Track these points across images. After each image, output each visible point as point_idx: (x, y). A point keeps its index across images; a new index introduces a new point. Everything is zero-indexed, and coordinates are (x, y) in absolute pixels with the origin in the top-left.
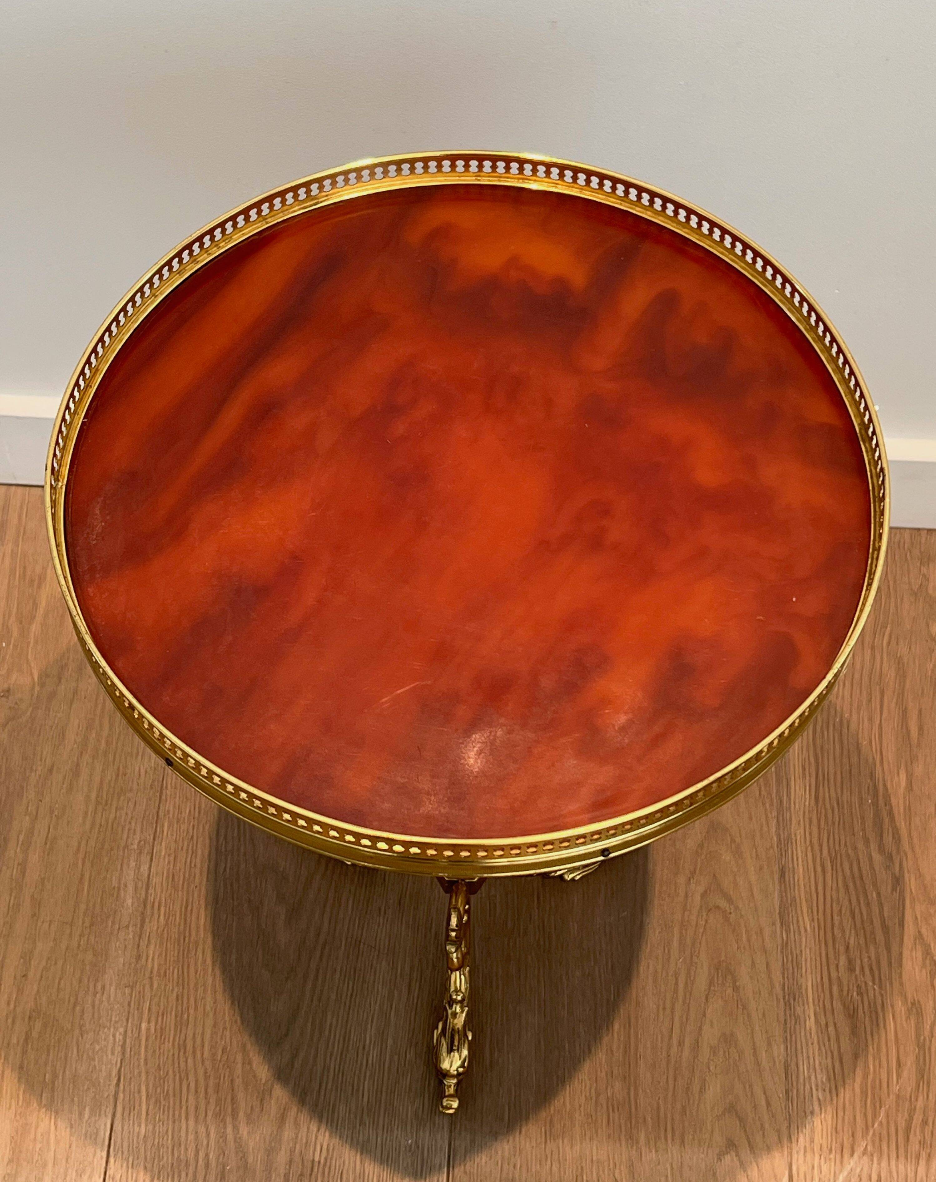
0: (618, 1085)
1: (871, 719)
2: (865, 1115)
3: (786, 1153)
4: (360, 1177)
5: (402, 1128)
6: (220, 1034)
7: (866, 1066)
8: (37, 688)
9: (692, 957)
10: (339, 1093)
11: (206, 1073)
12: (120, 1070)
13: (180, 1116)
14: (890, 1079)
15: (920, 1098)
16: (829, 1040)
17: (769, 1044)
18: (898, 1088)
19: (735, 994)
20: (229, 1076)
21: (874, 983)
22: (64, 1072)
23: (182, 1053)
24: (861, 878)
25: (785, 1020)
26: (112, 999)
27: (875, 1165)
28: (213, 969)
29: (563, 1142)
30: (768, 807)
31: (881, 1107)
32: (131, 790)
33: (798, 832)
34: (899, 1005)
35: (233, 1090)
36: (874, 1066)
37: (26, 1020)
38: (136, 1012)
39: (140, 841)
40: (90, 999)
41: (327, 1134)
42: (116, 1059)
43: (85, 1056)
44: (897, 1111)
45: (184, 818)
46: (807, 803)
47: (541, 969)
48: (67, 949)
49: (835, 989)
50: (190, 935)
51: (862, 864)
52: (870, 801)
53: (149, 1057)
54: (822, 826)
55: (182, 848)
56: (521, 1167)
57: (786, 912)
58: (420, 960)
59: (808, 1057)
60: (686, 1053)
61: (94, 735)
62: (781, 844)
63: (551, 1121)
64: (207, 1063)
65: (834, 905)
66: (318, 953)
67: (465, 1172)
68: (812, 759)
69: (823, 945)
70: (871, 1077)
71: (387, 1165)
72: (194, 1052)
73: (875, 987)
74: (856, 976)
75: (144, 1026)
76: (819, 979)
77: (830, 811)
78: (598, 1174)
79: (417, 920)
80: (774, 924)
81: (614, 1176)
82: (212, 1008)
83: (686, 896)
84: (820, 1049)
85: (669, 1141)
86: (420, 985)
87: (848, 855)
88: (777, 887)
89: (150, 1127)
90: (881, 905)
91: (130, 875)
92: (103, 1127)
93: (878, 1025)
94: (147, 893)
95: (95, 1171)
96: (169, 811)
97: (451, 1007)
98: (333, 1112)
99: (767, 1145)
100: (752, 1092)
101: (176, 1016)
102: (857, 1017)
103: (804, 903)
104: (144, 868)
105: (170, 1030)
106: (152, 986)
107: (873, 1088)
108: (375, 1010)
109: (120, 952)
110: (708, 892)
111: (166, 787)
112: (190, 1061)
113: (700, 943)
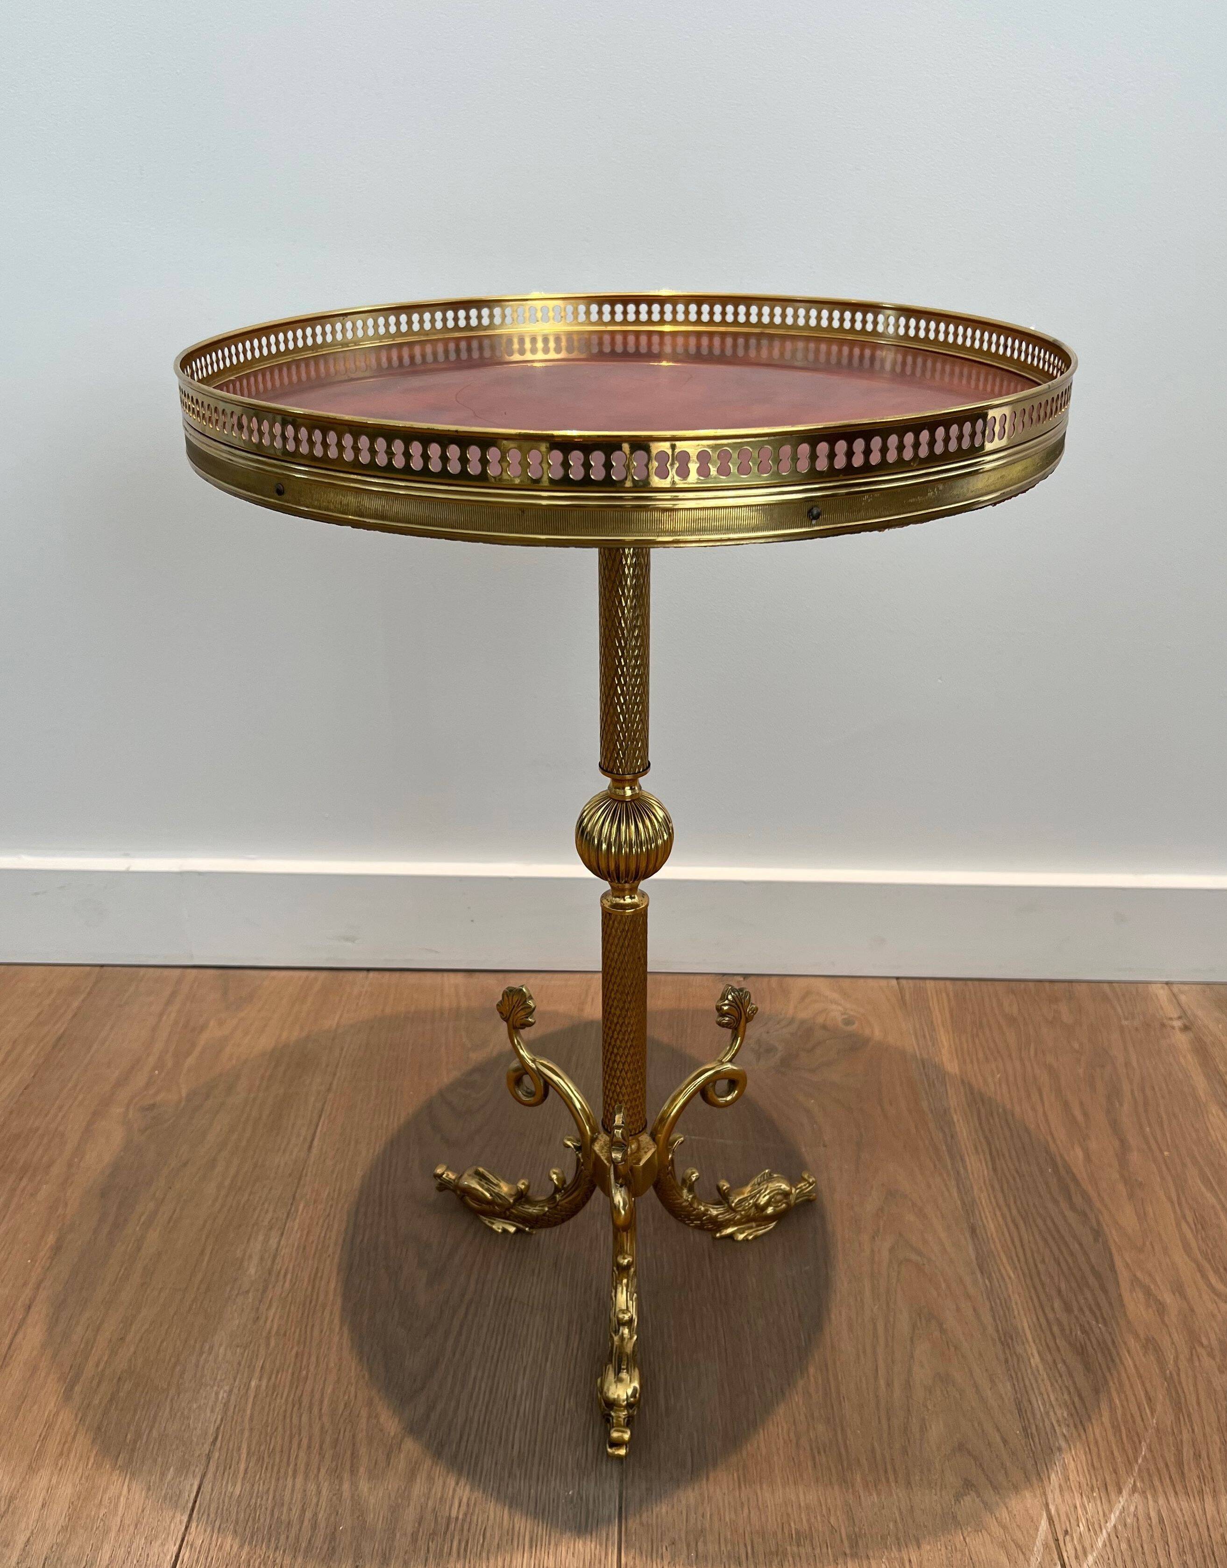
0: (821, 1427)
1: (1034, 1109)
2: (1124, 1450)
3: (1038, 1493)
4: (508, 1534)
7: (1111, 1401)
8: (183, 1103)
9: (888, 1304)
10: (484, 1444)
11: (322, 1427)
12: (218, 1428)
13: (286, 1473)
14: (1143, 1414)
15: (1185, 1432)
16: (1061, 1376)
17: (992, 1381)
18: (1155, 1421)
19: (944, 1338)
20: (350, 1431)
21: (1097, 1322)
22: (151, 1431)
23: (296, 1408)
24: (1058, 1231)
25: (1006, 1361)
26: (220, 1358)
27: (1151, 1502)
28: (341, 1328)
29: (761, 1488)
30: (945, 1175)
31: (1140, 1442)
33: (982, 1198)
34: (1132, 1342)
35: (354, 1445)
36: (1120, 1401)
37: (115, 1381)
38: (246, 1369)
39: (272, 1219)
41: (468, 1488)
42: (216, 1416)
43: (179, 1414)
44: (1161, 1444)
45: (322, 1199)
47: (718, 1320)
48: (175, 1314)
49: (1055, 1329)
51: (1056, 1220)
52: (1050, 1170)
53: (256, 1414)
54: (1006, 1191)
55: (317, 1224)
56: (711, 1515)
57: (985, 1263)
59: (1041, 1394)
60: (897, 1392)
62: (966, 1206)
63: (745, 1467)
64: (325, 1419)
65: (1036, 1255)
66: (462, 1311)
67: (641, 1524)
68: (982, 1140)
69: (1032, 1290)
70: (1119, 1412)
71: (543, 1519)
73: (1100, 1325)
74: (1077, 1317)
75: (253, 1384)
76: (1035, 1319)
77: (1012, 1181)
78: (808, 1520)
80: (973, 1273)
81: (830, 1523)
82: (335, 1365)
83: (872, 1251)
84: (1052, 1385)
85: (893, 1484)
87: (1040, 1214)
88: (970, 1242)
89: (248, 1486)
90: (1086, 1254)
91: (257, 1247)
92: (188, 1487)
93: (1113, 1361)
94: (273, 1262)
95: (170, 1537)
96: (306, 1195)
97: (617, 1333)
98: (476, 1464)
99: (1013, 1484)
100: (983, 1431)
101: (293, 1374)
102: (1088, 1354)
103: (1002, 1254)
104: (273, 1242)
105: (284, 1386)
106: (268, 1345)
107: (1125, 1422)
108: (527, 1362)
109: (236, 1315)
110: (897, 1246)
111: (306, 1175)
112: (305, 1418)
113: (896, 1291)
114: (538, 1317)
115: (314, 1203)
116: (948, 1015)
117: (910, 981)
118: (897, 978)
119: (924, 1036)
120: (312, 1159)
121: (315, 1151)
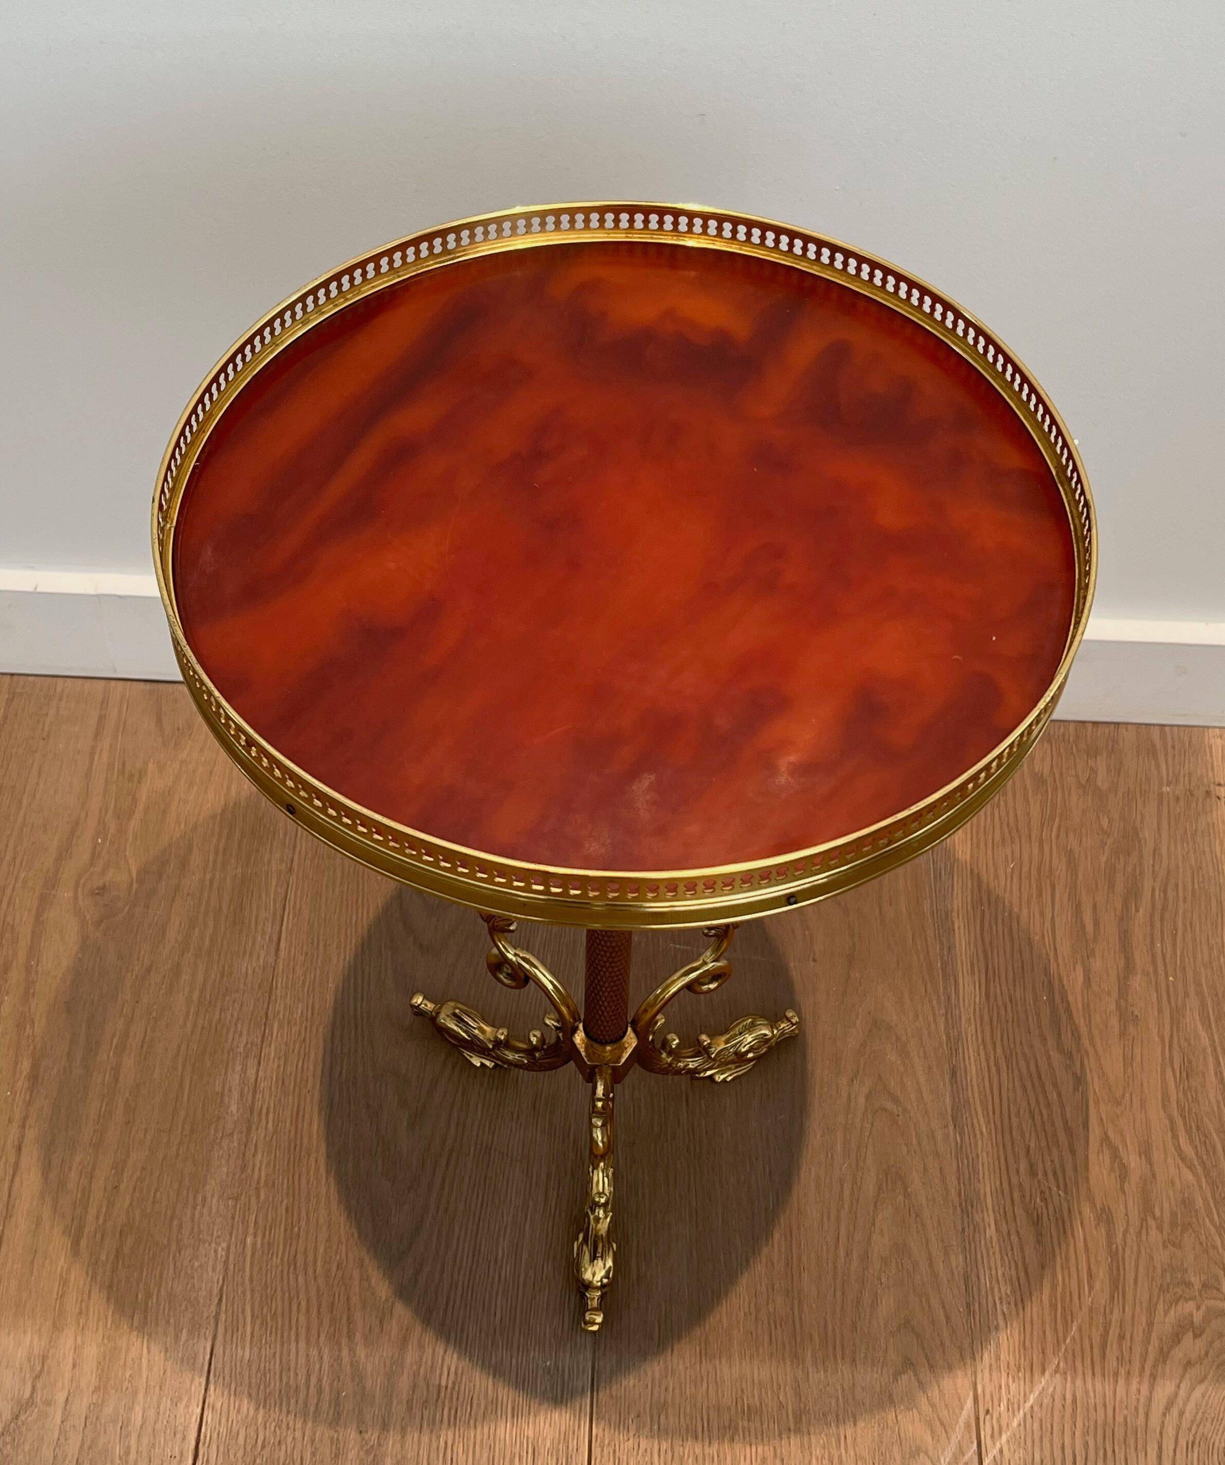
0: (779, 1299)
1: (1042, 914)
2: (1056, 1329)
3: (969, 1372)
4: (492, 1403)
5: (539, 1350)
6: (335, 1247)
7: (1054, 1276)
8: (135, 886)
9: (857, 1162)
10: (468, 1311)
11: (318, 1291)
12: (221, 1289)
13: (289, 1337)
14: (1082, 1291)
15: (1116, 1311)
16: (1012, 1249)
17: (946, 1254)
18: (1090, 1299)
19: (906, 1201)
20: (344, 1294)
21: (1058, 1188)
22: (159, 1291)
23: (291, 1269)
24: (1040, 1077)
25: (963, 1230)
26: (214, 1211)
27: (1069, 1384)
28: (327, 1179)
29: (720, 1362)
30: (935, 1004)
31: (1072, 1322)
32: (237, 991)
33: (969, 1030)
34: (1087, 1211)
35: (349, 1310)
36: (1063, 1276)
37: (117, 1234)
38: (241, 1225)
39: (247, 1043)
40: (189, 1212)
41: (455, 1356)
42: (218, 1276)
43: (183, 1274)
44: (1090, 1325)
45: (296, 1019)
46: (977, 1000)
47: (692, 1176)
48: (164, 1159)
49: (1016, 1195)
50: (301, 1142)
51: (1039, 1063)
52: (1045, 998)
53: (255, 1274)
54: (995, 1025)
55: (293, 1051)
56: (673, 1389)
57: (959, 1114)
59: (990, 1269)
60: (855, 1264)
61: (197, 934)
62: (951, 1043)
63: (706, 1340)
64: (320, 1280)
65: (1012, 1106)
66: (444, 1162)
67: (611, 1396)
68: (981, 956)
69: (1001, 1149)
70: (1060, 1289)
71: (523, 1390)
72: (305, 1269)
73: (1060, 1192)
74: (1039, 1182)
75: (249, 1240)
76: (998, 1184)
78: (760, 1396)
79: (554, 1123)
80: (946, 1126)
81: (778, 1398)
82: (325, 1221)
83: (849, 1097)
84: (1002, 1258)
85: (839, 1361)
86: (558, 1195)
87: (1024, 1054)
88: (948, 1087)
89: (256, 1350)
90: (1062, 1106)
91: (235, 1079)
92: (202, 1350)
93: (1065, 1232)
94: (254, 1098)
95: (192, 1400)
96: (279, 1012)
97: (593, 1211)
98: (462, 1331)
99: (948, 1363)
100: (929, 1307)
101: (286, 1230)
102: (1042, 1225)
103: (978, 1103)
104: (251, 1073)
105: (279, 1244)
106: (258, 1197)
107: (1063, 1300)
108: (507, 1222)
109: (223, 1161)
110: (873, 1093)
111: (276, 987)
112: (301, 1279)
113: (866, 1147)
114: (517, 1170)
115: (287, 1021)
120: (281, 967)
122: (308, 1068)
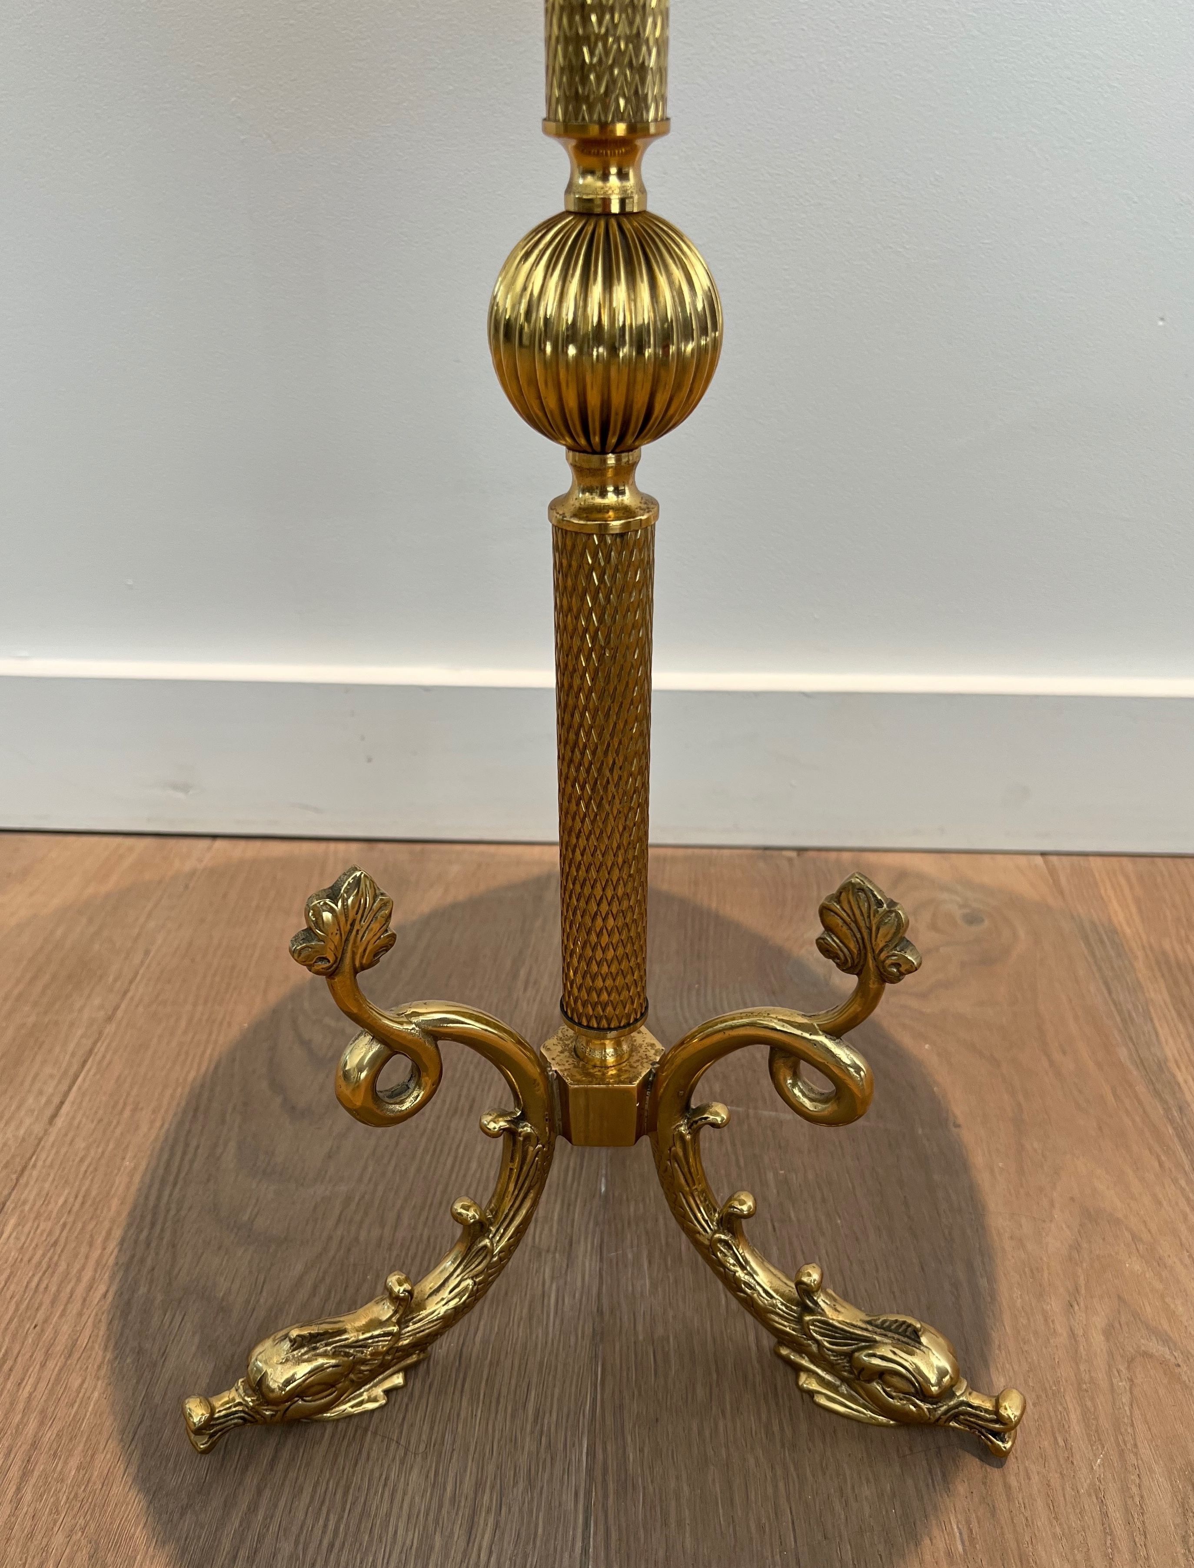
9: (1121, 1453)
45: (51, 1212)
47: (781, 1485)
58: (499, 1467)
79: (497, 1386)
83: (1073, 1335)
96: (24, 1203)
110: (1117, 1325)
111: (34, 1166)
113: (1132, 1425)
114: (415, 1471)
115: (36, 1218)
116: (1134, 909)
117: (1064, 859)
118: (1043, 854)
119: (1102, 942)
120: (52, 1138)
121: (60, 1122)
122: (46, 1288)
